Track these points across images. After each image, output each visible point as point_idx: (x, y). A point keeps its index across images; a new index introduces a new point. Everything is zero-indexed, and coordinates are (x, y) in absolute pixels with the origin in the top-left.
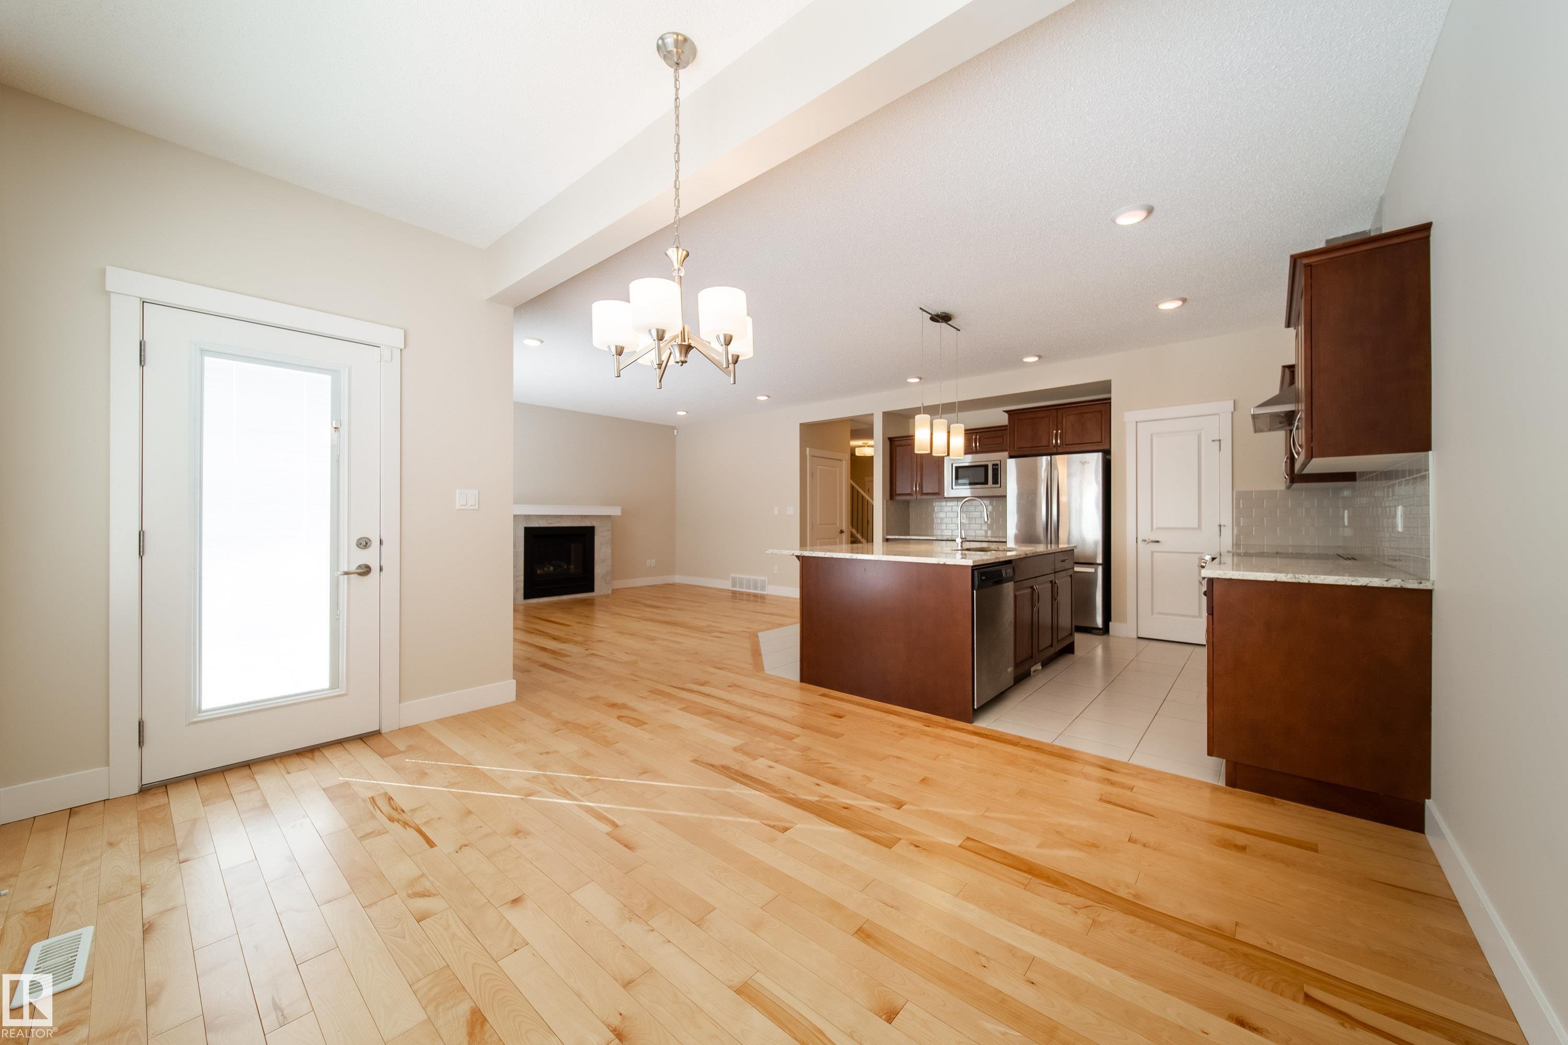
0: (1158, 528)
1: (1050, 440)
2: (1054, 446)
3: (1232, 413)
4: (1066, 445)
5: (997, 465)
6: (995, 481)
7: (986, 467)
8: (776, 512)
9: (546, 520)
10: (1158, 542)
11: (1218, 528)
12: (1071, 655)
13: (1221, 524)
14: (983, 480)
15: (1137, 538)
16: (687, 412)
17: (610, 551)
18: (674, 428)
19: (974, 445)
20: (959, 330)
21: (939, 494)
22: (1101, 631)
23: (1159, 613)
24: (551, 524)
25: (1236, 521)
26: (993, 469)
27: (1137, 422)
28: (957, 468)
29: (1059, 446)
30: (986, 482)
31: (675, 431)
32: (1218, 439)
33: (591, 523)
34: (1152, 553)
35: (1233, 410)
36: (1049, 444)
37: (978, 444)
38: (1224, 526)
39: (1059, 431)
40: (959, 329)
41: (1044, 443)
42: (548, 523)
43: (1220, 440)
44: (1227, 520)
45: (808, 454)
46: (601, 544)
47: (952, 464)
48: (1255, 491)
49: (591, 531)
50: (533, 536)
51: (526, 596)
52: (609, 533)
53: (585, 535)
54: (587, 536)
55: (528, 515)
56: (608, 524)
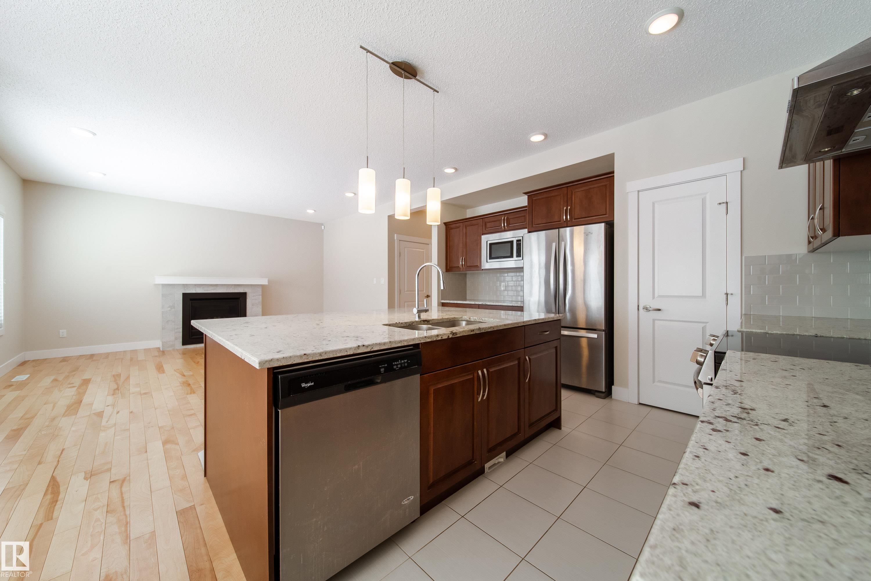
0: (659, 296)
1: (560, 216)
2: (565, 221)
3: (741, 171)
4: (575, 219)
5: (520, 240)
6: (519, 255)
7: (512, 242)
8: (375, 282)
9: (203, 288)
10: (659, 310)
11: (725, 296)
12: (558, 431)
13: (728, 292)
14: (509, 255)
15: (638, 306)
16: (315, 211)
17: (261, 310)
18: (322, 224)
19: (503, 225)
20: (438, 92)
21: (476, 267)
22: (603, 395)
23: (660, 381)
24: (207, 291)
25: (745, 288)
26: (517, 244)
27: (638, 191)
28: (491, 244)
29: (569, 221)
30: (512, 256)
31: (323, 227)
32: (725, 201)
33: (244, 290)
34: (654, 320)
35: (742, 169)
36: (560, 219)
37: (506, 225)
38: (732, 294)
39: (569, 207)
40: (437, 89)
41: (556, 218)
42: (205, 290)
43: (727, 203)
44: (735, 287)
45: (396, 239)
46: (253, 305)
47: (487, 241)
48: (768, 256)
49: (244, 295)
50: (191, 300)
51: (184, 343)
52: (261, 297)
53: (238, 299)
54: (240, 299)
55: (186, 284)
56: (260, 290)
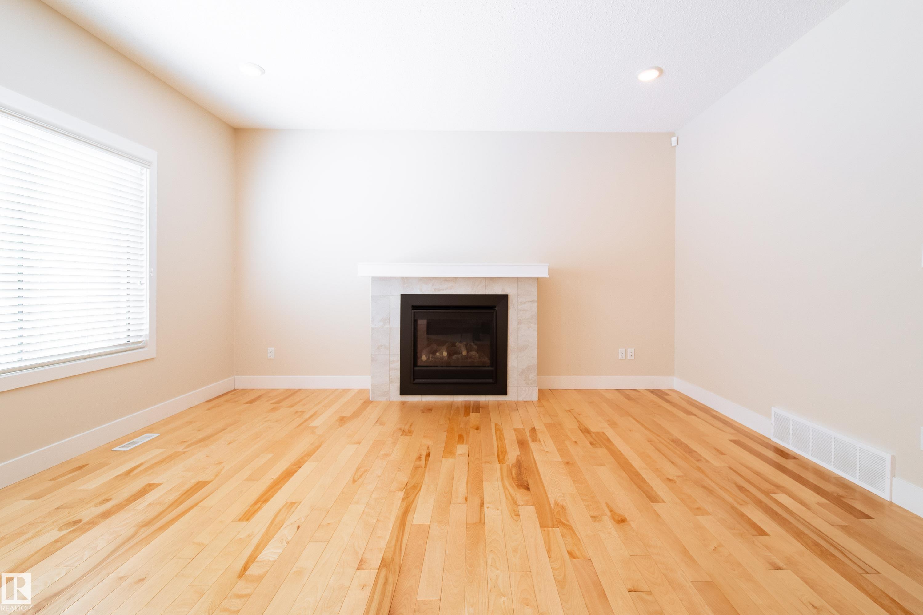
9: (433, 285)
17: (535, 334)
18: (674, 134)
24: (440, 290)
31: (674, 139)
33: (502, 290)
42: (435, 290)
46: (520, 323)
49: (503, 299)
50: (414, 307)
51: (404, 391)
52: (535, 304)
53: (492, 308)
54: (497, 309)
55: (406, 277)
56: (534, 290)
